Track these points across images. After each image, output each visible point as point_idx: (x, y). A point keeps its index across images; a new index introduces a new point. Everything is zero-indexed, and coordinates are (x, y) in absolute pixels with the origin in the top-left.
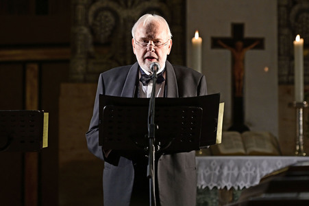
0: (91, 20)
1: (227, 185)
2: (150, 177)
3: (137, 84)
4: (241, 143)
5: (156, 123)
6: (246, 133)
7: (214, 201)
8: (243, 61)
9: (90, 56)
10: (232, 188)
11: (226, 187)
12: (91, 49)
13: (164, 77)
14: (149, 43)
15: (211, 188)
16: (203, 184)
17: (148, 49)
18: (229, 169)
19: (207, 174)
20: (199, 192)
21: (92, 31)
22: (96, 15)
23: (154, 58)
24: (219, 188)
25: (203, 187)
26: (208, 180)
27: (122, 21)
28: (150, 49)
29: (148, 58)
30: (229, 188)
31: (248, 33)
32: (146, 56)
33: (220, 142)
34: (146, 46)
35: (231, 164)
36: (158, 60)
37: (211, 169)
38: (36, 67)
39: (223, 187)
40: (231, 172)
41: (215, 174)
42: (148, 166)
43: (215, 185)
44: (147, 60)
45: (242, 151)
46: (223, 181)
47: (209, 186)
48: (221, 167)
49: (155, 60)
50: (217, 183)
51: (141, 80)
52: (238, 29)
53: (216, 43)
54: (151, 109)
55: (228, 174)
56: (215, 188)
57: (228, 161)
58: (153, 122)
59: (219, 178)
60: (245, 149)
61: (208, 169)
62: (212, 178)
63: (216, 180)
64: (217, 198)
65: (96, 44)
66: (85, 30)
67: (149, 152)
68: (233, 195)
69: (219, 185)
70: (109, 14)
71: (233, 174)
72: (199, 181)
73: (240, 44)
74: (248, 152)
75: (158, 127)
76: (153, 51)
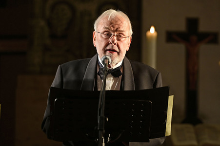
3: (96, 77)
9: (47, 49)
12: (48, 42)
17: (111, 41)
22: (53, 8)
23: (115, 51)
29: (109, 50)
32: (108, 48)
36: (119, 53)
49: (116, 54)
51: (99, 74)
53: (171, 37)
73: (194, 38)
75: (107, 119)
76: (115, 44)
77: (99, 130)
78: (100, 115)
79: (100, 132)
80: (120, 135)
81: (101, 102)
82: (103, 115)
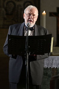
0: (5, 5)
1: (55, 66)
2: (26, 65)
5: (29, 45)
7: (50, 72)
9: (5, 19)
10: (57, 68)
11: (54, 67)
12: (5, 16)
15: (49, 68)
16: (46, 66)
18: (55, 61)
19: (47, 63)
20: (44, 69)
21: (6, 10)
22: (7, 4)
24: (52, 68)
25: (46, 67)
26: (48, 65)
27: (17, 6)
29: (30, 21)
30: (55, 68)
32: (29, 20)
35: (56, 59)
36: (33, 22)
37: (49, 61)
39: (53, 67)
40: (56, 62)
41: (50, 63)
42: (26, 61)
43: (50, 66)
44: (29, 21)
46: (53, 65)
47: (48, 67)
48: (53, 60)
50: (51, 66)
54: (27, 40)
55: (55, 63)
56: (50, 68)
57: (55, 58)
58: (27, 45)
59: (52, 64)
61: (48, 61)
62: (49, 64)
63: (51, 65)
64: (51, 71)
65: (7, 14)
66: (3, 9)
67: (26, 56)
68: (57, 70)
69: (52, 66)
70: (12, 3)
71: (57, 63)
72: (44, 65)
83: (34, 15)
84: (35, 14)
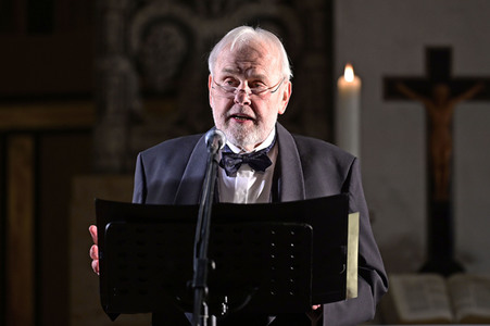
0: (135, 43)
4: (444, 299)
6: (456, 278)
8: (450, 127)
9: (133, 120)
12: (137, 105)
13: (273, 159)
14: (240, 87)
17: (236, 99)
21: (139, 66)
22: (146, 32)
23: (250, 118)
28: (241, 98)
31: (460, 68)
33: (355, 295)
34: (232, 91)
36: (256, 122)
38: (28, 143)
44: (232, 121)
45: (447, 314)
51: (222, 164)
52: (439, 58)
53: (394, 89)
60: (454, 310)
65: (147, 93)
66: (124, 65)
70: (172, 31)
73: (443, 90)
74: (460, 316)
75: (214, 265)
76: (246, 103)
77: (196, 287)
78: (197, 256)
79: (197, 291)
80: (249, 298)
81: (202, 228)
82: (204, 255)
83: (255, 83)
84: (260, 71)
